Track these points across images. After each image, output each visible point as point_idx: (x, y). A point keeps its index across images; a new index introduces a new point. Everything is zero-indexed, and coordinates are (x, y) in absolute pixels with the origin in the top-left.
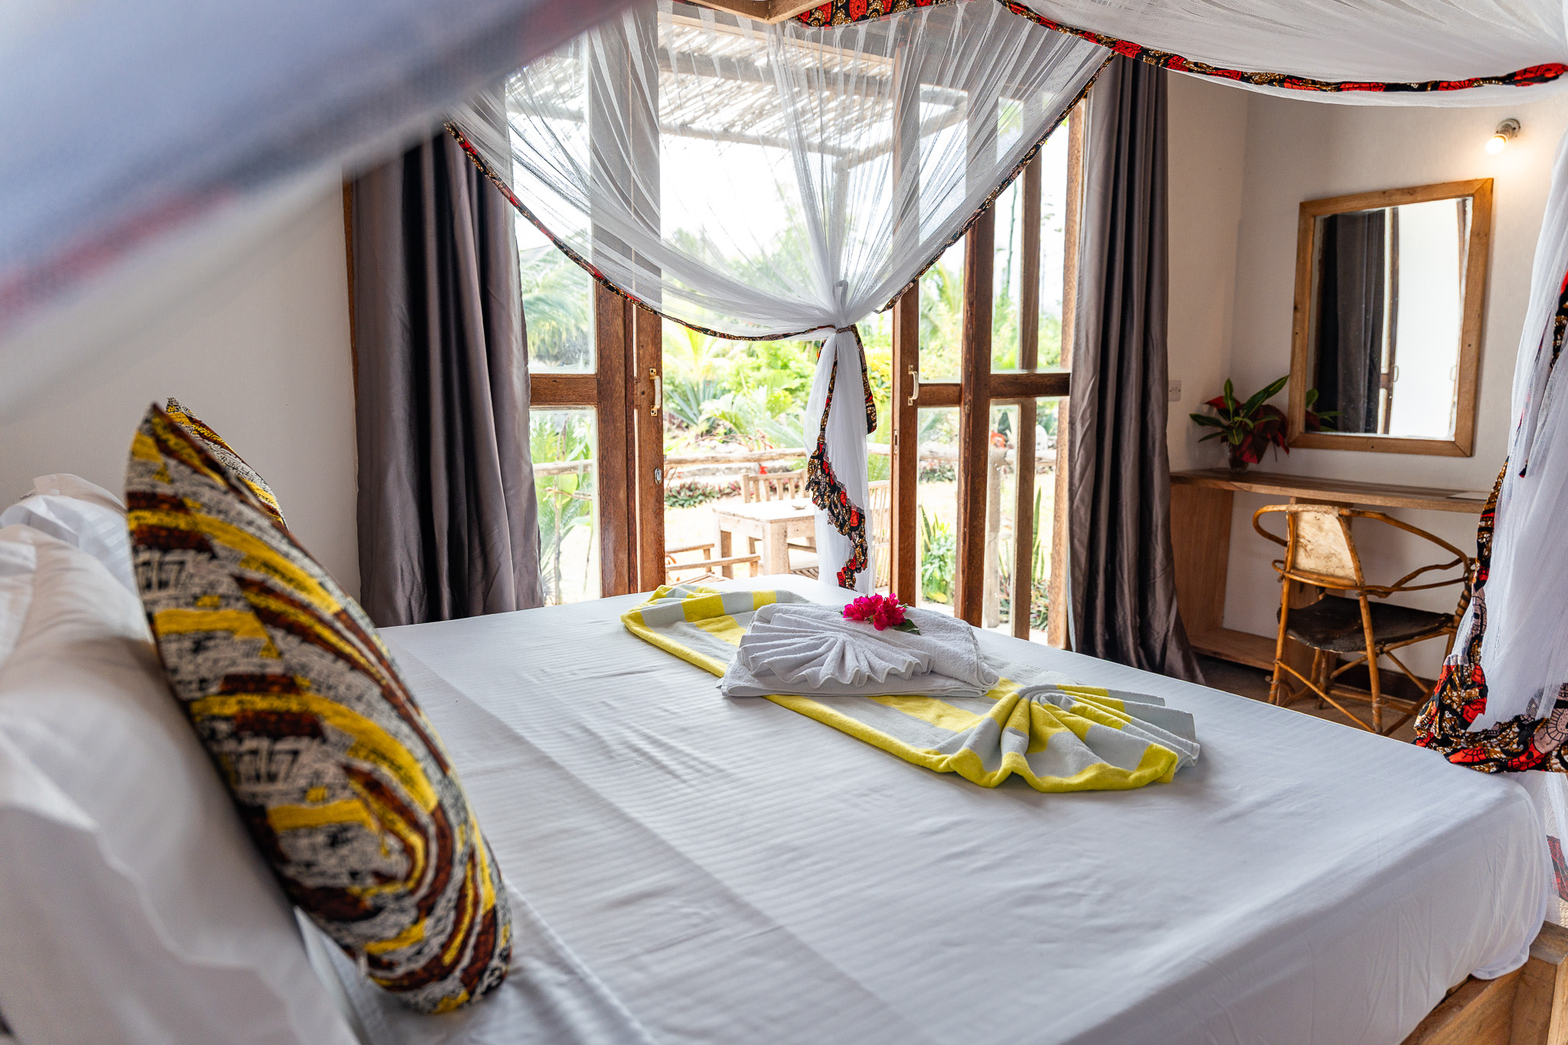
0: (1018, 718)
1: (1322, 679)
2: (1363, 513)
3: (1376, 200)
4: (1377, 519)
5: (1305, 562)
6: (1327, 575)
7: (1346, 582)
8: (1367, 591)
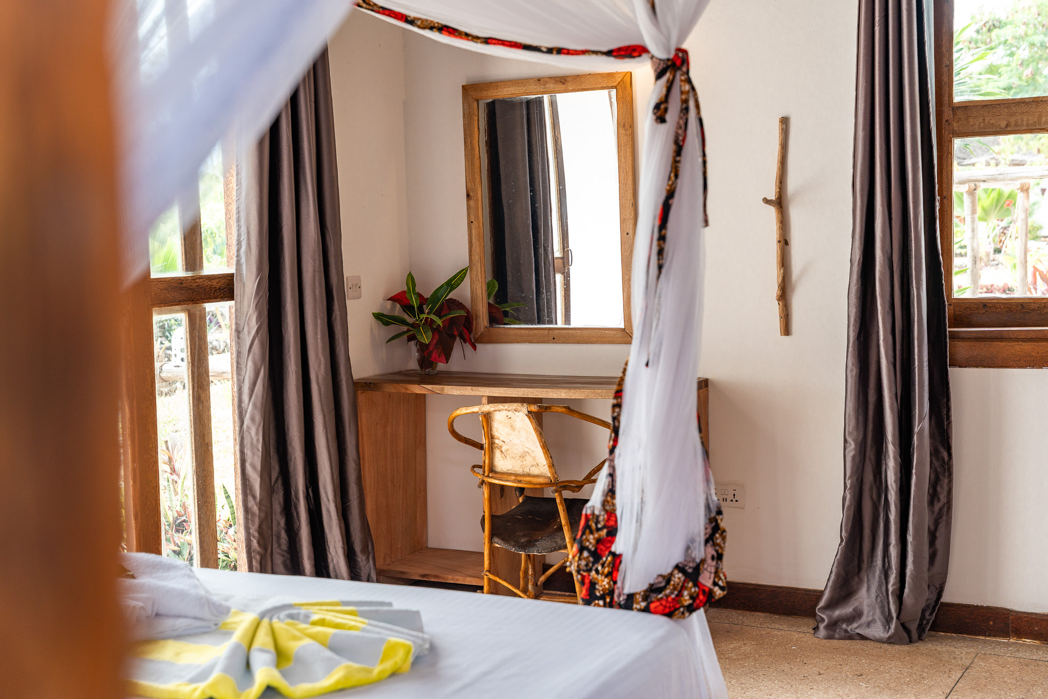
0: (263, 638)
1: (530, 587)
2: (550, 408)
3: (532, 87)
4: (562, 412)
5: (502, 464)
6: (524, 475)
7: (541, 480)
8: (561, 487)
